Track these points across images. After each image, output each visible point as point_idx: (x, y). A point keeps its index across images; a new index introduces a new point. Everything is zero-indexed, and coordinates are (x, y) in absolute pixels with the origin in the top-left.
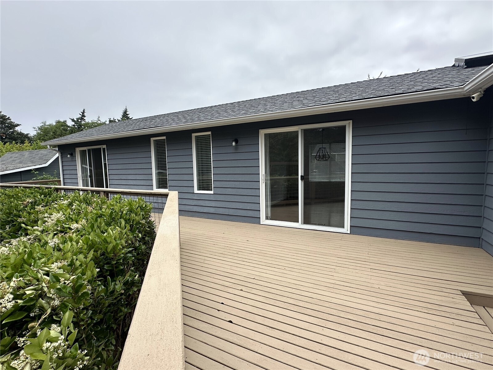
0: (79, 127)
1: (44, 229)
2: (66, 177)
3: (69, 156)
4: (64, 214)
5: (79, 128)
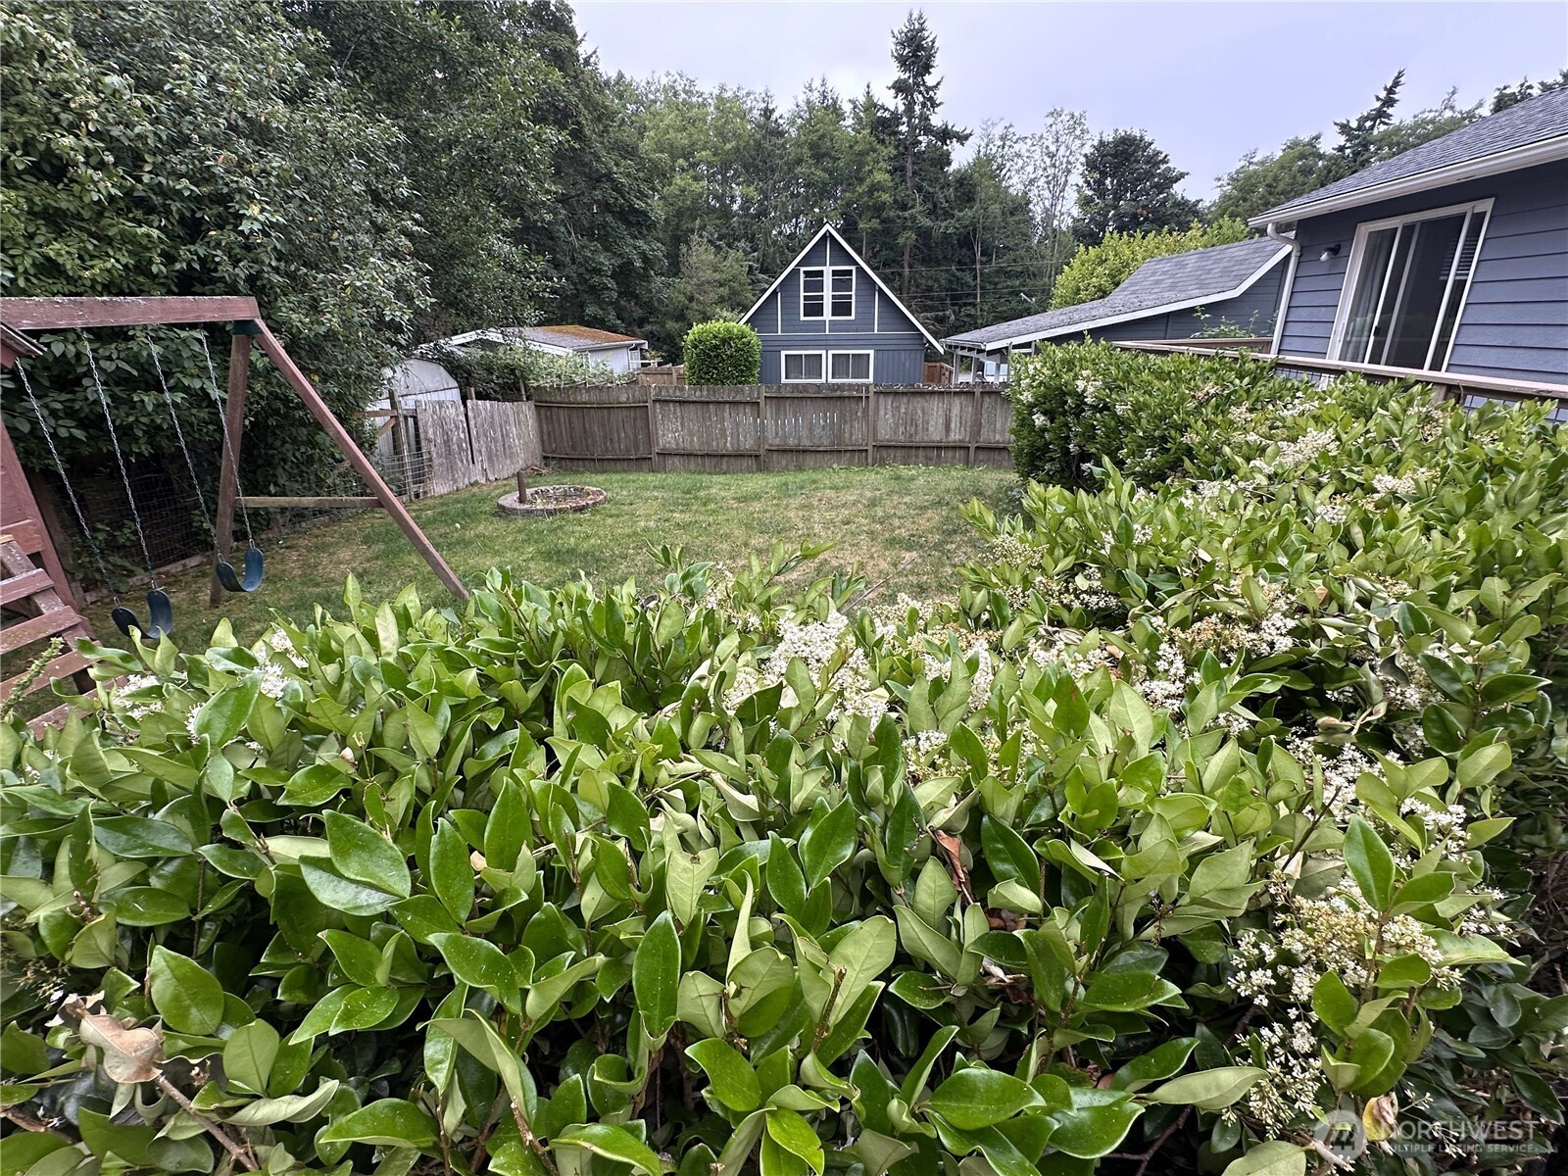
0: (1359, 153)
1: (1280, 471)
2: (1293, 329)
3: (1324, 257)
4: (1338, 438)
5: (1356, 154)
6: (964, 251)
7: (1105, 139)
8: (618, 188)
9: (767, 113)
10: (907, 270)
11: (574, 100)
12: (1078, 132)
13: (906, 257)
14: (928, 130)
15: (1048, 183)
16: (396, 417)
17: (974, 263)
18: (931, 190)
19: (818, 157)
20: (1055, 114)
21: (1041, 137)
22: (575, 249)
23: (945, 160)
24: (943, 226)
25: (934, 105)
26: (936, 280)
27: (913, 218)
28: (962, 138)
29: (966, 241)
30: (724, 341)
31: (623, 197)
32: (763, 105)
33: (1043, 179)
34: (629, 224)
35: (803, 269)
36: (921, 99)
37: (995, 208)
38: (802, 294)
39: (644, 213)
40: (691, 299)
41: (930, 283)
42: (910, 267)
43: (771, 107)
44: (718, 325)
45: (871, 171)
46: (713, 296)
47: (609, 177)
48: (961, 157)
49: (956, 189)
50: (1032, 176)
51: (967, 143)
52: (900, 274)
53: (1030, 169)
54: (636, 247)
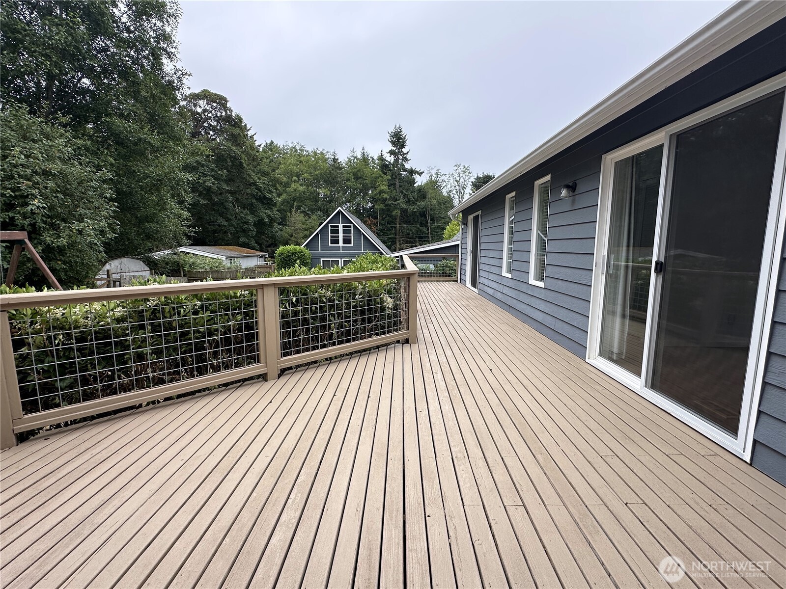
2: (463, 251)
6: (423, 218)
7: (479, 176)
8: (259, 189)
9: (335, 160)
10: (398, 225)
11: (239, 153)
12: (467, 173)
13: (398, 220)
14: (405, 170)
15: (457, 192)
16: (109, 281)
17: (427, 224)
18: (407, 193)
19: (357, 178)
20: (457, 165)
21: (453, 174)
22: (237, 213)
23: (413, 182)
24: (412, 208)
25: (407, 160)
26: (411, 230)
27: (399, 204)
28: (420, 174)
29: (423, 214)
30: (293, 254)
31: (261, 192)
32: (333, 157)
33: (455, 191)
34: (263, 203)
35: (330, 225)
36: (402, 158)
37: (434, 202)
38: (330, 235)
39: (271, 199)
40: (292, 236)
41: (408, 231)
42: (400, 224)
43: (336, 158)
44: (290, 247)
45: (379, 185)
46: (301, 235)
47: (254, 184)
48: (420, 181)
49: (418, 193)
50: (450, 189)
51: (422, 175)
52: (395, 228)
53: (449, 186)
54: (265, 213)
